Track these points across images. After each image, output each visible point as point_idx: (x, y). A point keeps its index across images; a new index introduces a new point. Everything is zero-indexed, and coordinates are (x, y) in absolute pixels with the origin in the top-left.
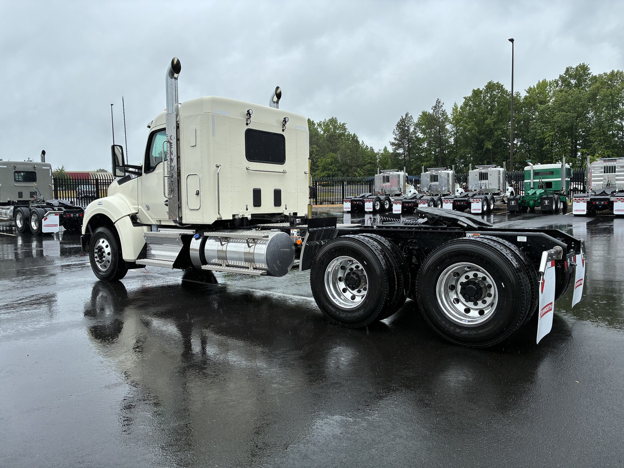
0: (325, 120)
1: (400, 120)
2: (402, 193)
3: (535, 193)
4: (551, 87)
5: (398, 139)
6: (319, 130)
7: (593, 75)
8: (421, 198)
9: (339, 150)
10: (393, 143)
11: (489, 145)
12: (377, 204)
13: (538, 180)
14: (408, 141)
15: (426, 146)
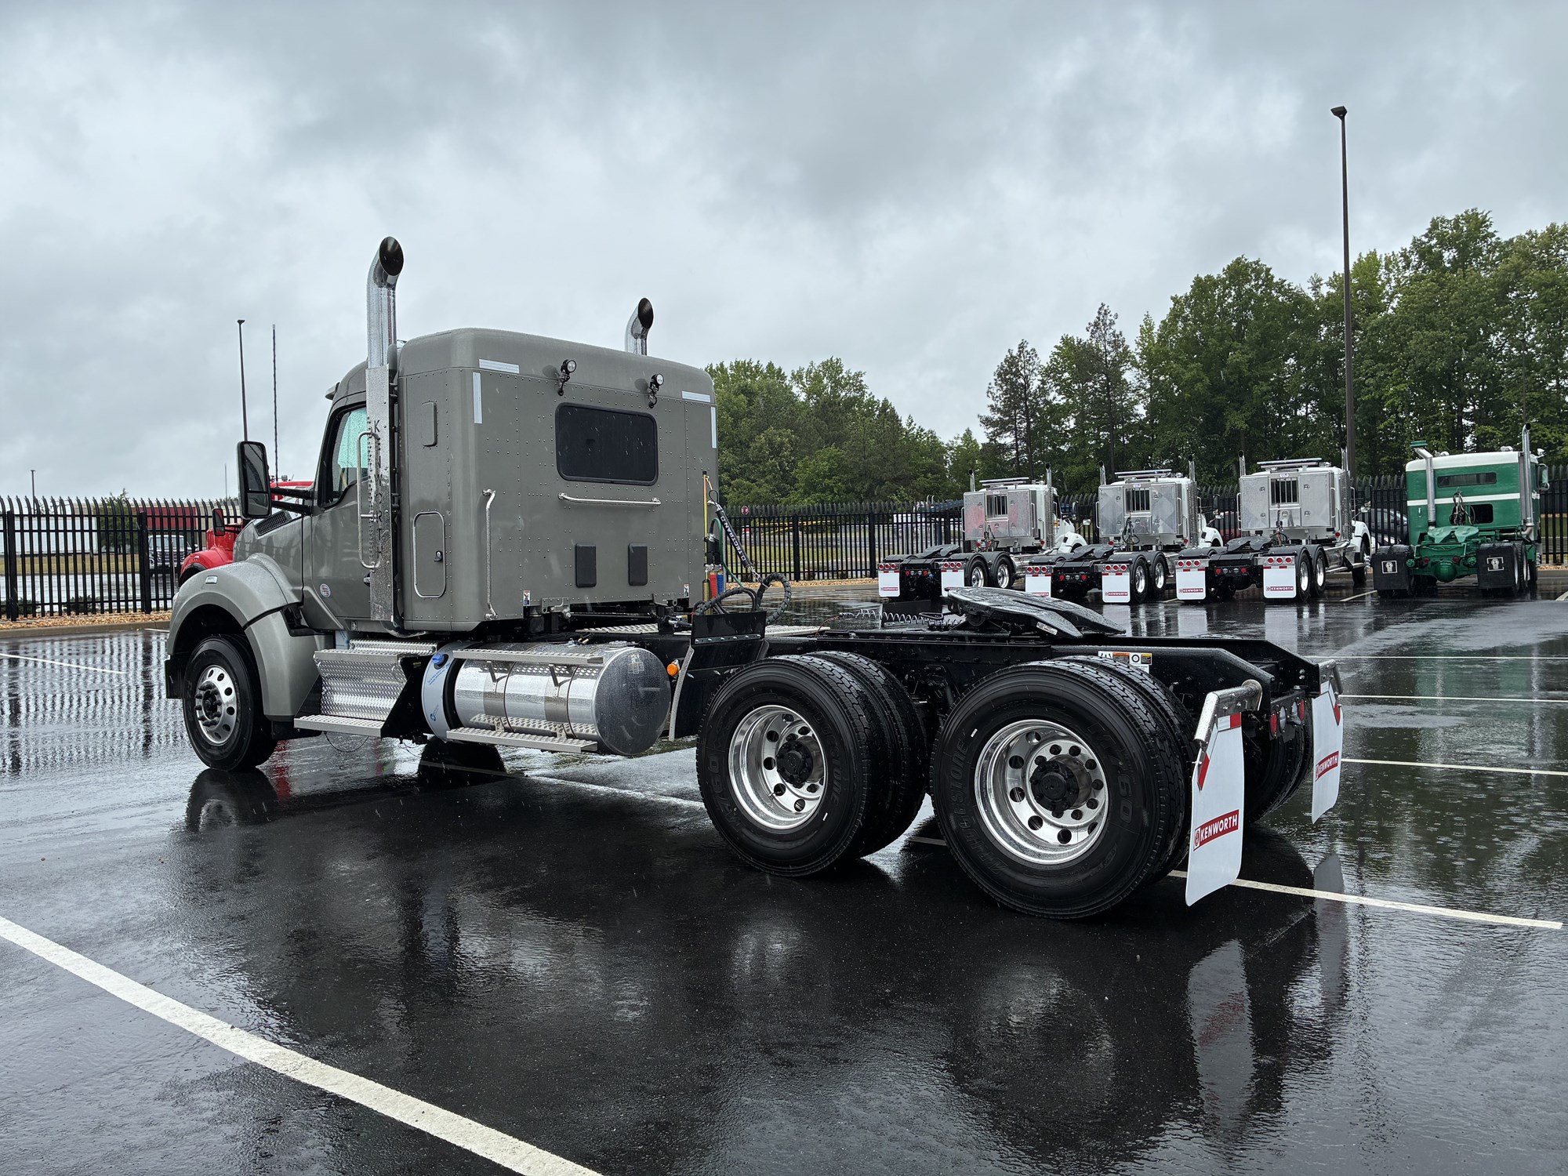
0: (812, 364)
1: (1006, 361)
2: (1043, 543)
3: (1451, 537)
4: (1390, 271)
5: (999, 409)
6: (795, 390)
7: (1498, 238)
8: (1107, 557)
9: (848, 440)
10: (987, 419)
11: (1237, 420)
12: (977, 576)
13: (1450, 500)
14: (1026, 413)
15: (1072, 426)
